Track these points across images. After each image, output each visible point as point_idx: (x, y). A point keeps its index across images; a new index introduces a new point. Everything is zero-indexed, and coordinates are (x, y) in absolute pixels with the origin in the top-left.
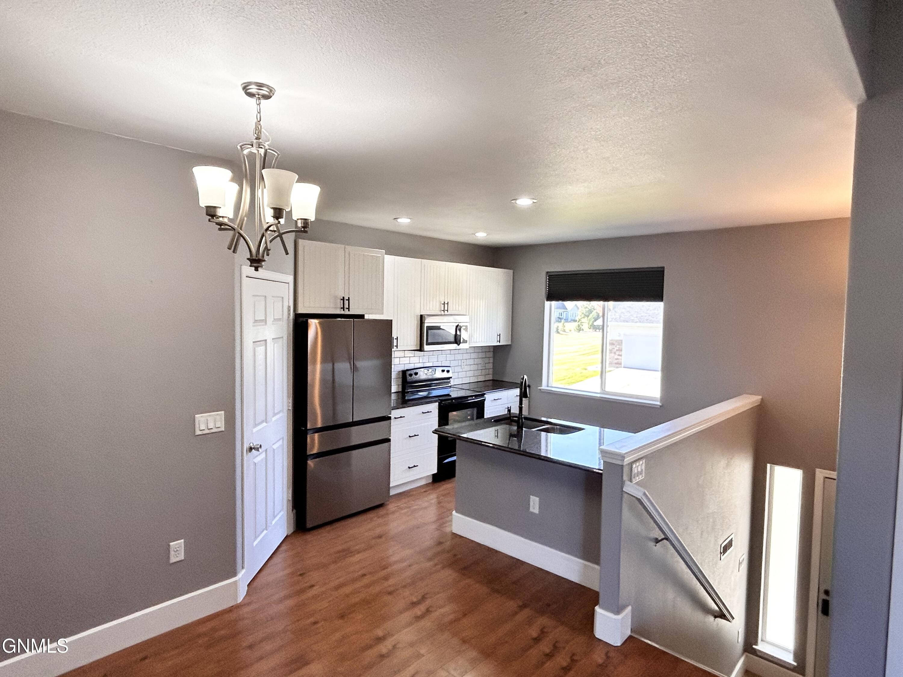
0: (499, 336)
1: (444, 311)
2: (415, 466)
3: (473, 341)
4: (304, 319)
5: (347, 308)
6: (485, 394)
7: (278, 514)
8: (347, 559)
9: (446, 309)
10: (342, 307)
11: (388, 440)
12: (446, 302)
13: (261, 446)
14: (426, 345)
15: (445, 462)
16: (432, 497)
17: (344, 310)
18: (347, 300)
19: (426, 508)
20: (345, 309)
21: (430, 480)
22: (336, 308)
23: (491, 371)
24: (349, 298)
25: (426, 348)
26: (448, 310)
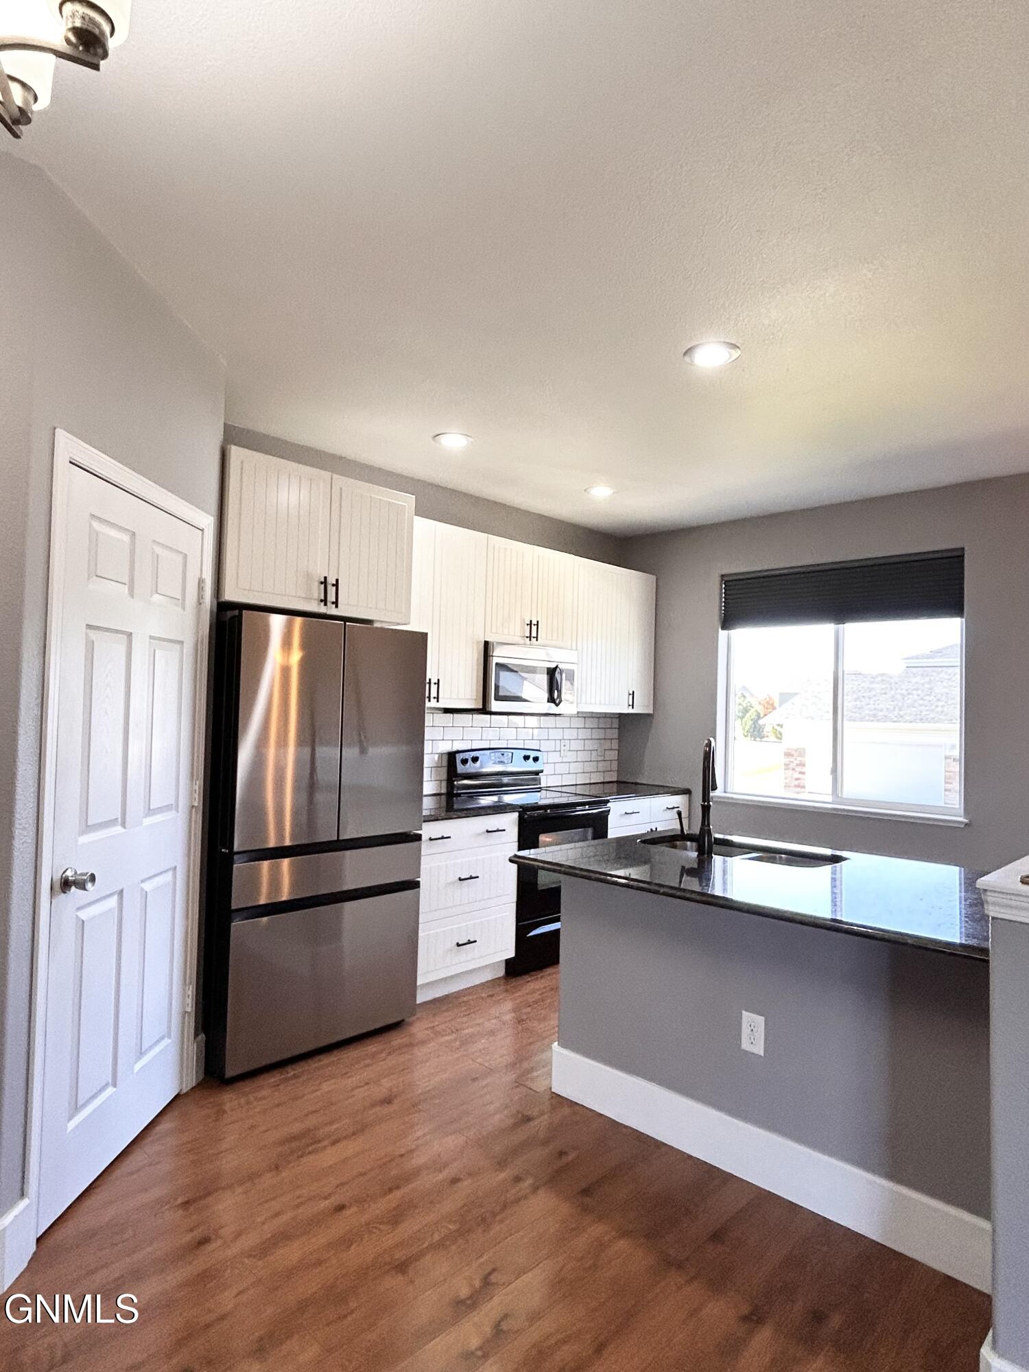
0: (631, 696)
1: (530, 637)
2: (470, 942)
3: (583, 701)
4: (236, 612)
5: (333, 603)
6: (608, 801)
7: (151, 1048)
8: (304, 1160)
9: (534, 634)
10: (323, 598)
11: (414, 885)
12: (534, 622)
13: (93, 878)
14: (496, 699)
15: (531, 934)
16: (504, 1009)
17: (325, 605)
18: (333, 585)
19: (492, 1033)
20: (328, 604)
21: (501, 972)
22: (308, 599)
23: (615, 766)
24: (337, 580)
25: (495, 706)
26: (537, 638)
